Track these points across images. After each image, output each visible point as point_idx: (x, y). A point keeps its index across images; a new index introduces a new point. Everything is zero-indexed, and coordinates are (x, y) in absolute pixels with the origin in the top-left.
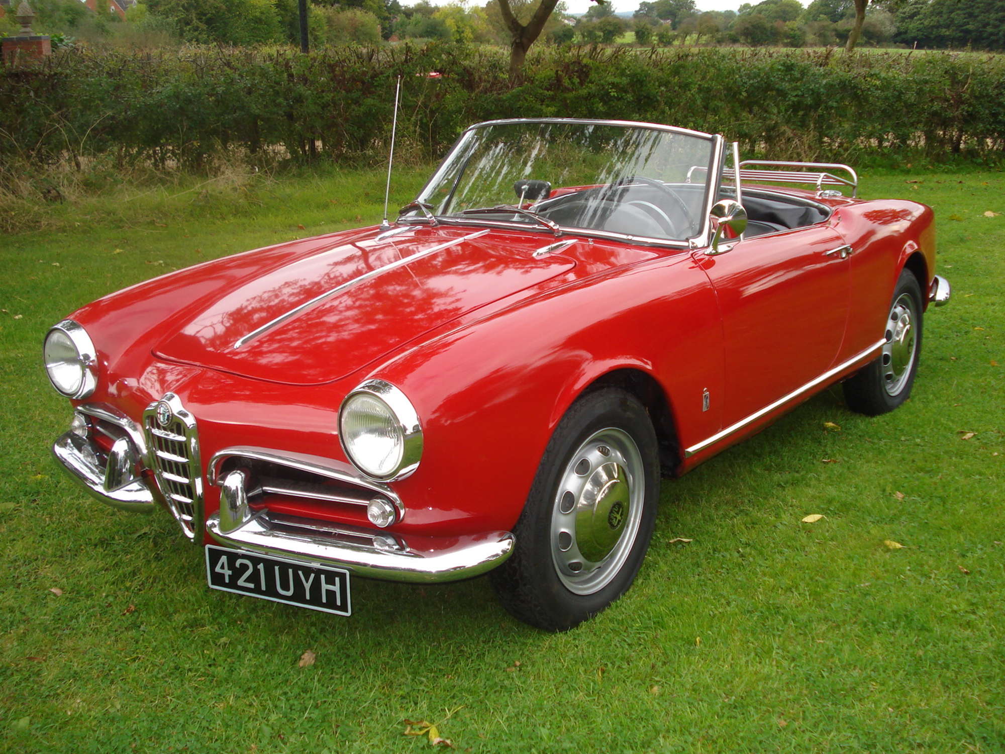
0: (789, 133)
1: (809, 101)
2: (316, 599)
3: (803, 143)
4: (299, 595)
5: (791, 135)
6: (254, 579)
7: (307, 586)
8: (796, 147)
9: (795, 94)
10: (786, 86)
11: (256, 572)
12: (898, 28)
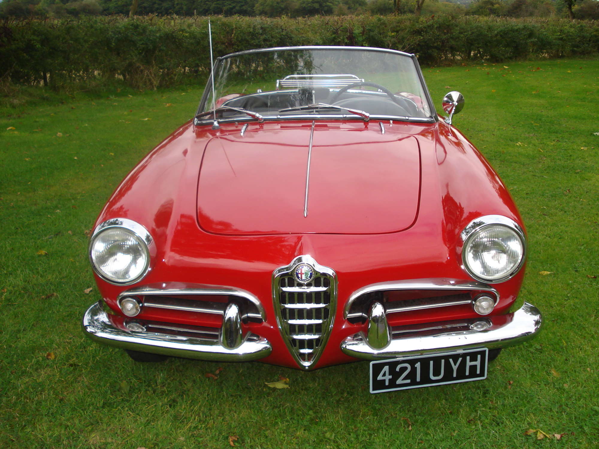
0: (142, 68)
1: (151, 47)
2: (461, 374)
3: (150, 73)
4: (448, 376)
5: (143, 68)
6: (412, 376)
7: (455, 368)
8: (148, 76)
9: (141, 43)
10: (135, 38)
11: (414, 370)
12: (103, 7)
